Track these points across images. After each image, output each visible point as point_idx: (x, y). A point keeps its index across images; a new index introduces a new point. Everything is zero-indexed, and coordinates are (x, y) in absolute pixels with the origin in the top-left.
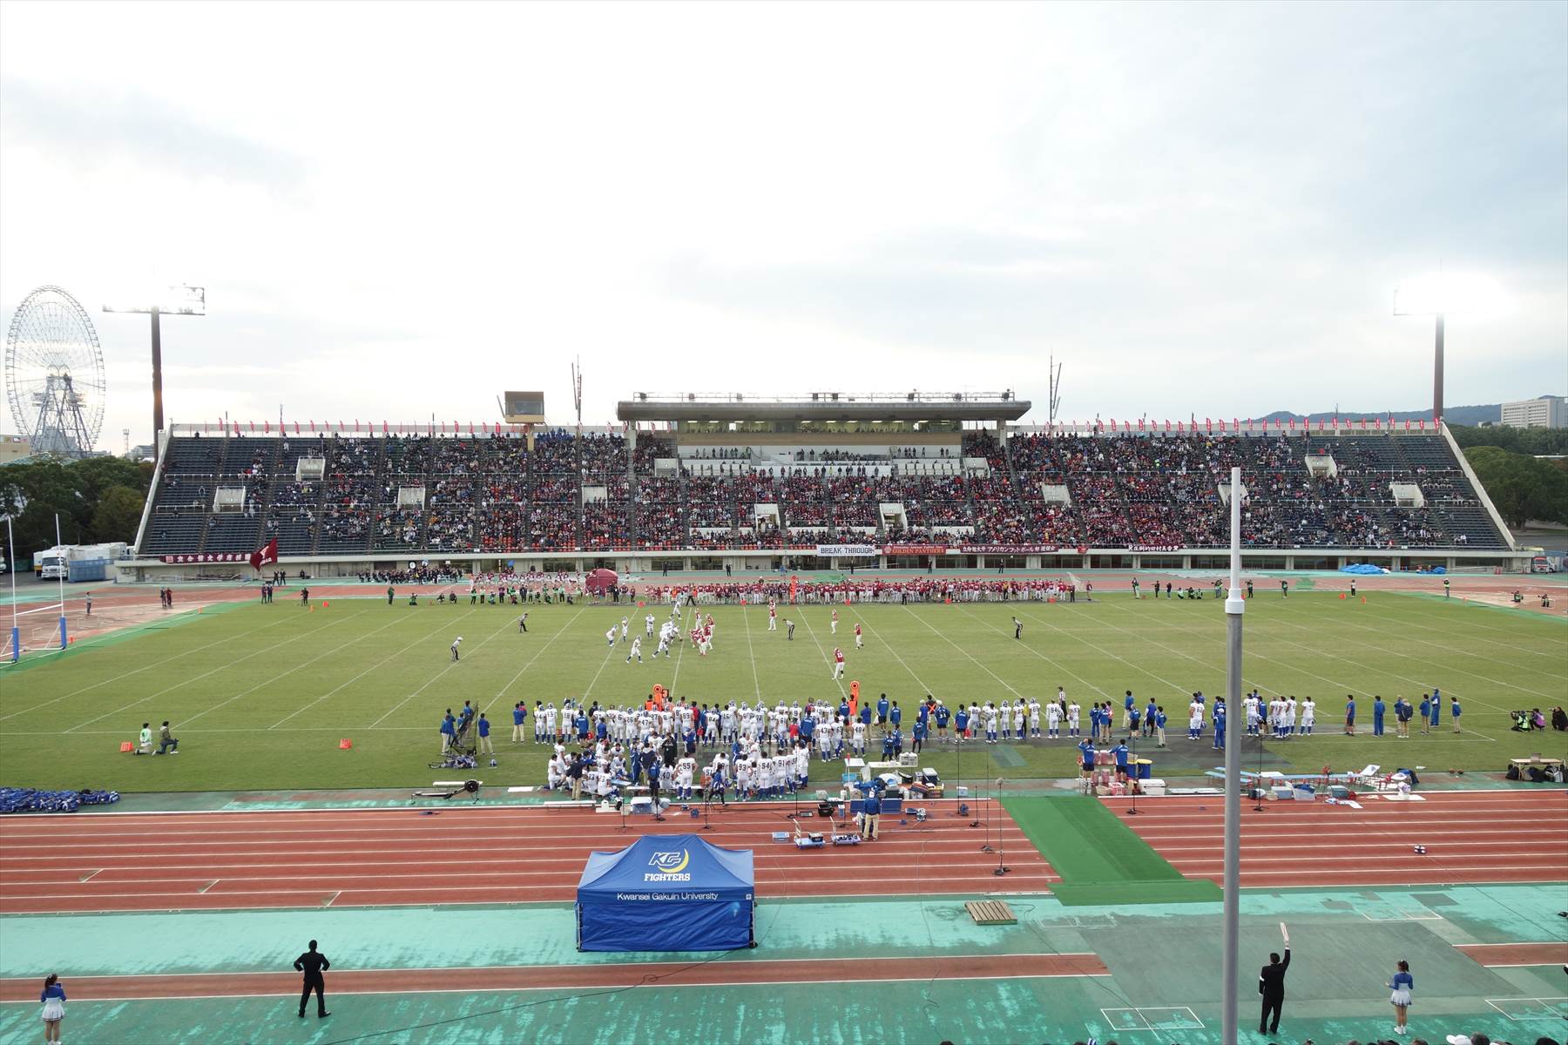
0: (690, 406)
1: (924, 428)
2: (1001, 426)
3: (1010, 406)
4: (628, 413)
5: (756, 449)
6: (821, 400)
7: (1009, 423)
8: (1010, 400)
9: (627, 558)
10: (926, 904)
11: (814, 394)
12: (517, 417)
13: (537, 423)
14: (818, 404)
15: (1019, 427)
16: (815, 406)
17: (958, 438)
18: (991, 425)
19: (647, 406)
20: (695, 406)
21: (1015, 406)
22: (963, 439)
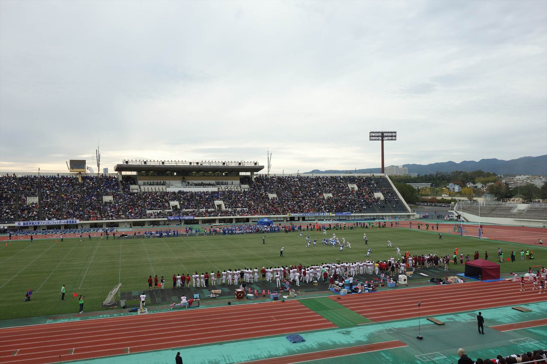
0: (145, 166)
1: (226, 175)
2: (252, 174)
3: (257, 167)
4: (119, 168)
5: (167, 182)
6: (193, 165)
7: (255, 173)
8: (257, 165)
9: (123, 222)
10: (336, 331)
11: (190, 163)
12: (75, 170)
13: (82, 172)
14: (191, 166)
15: (258, 174)
16: (191, 167)
17: (239, 178)
18: (249, 174)
19: (129, 166)
20: (147, 166)
21: (259, 167)
22: (240, 179)
